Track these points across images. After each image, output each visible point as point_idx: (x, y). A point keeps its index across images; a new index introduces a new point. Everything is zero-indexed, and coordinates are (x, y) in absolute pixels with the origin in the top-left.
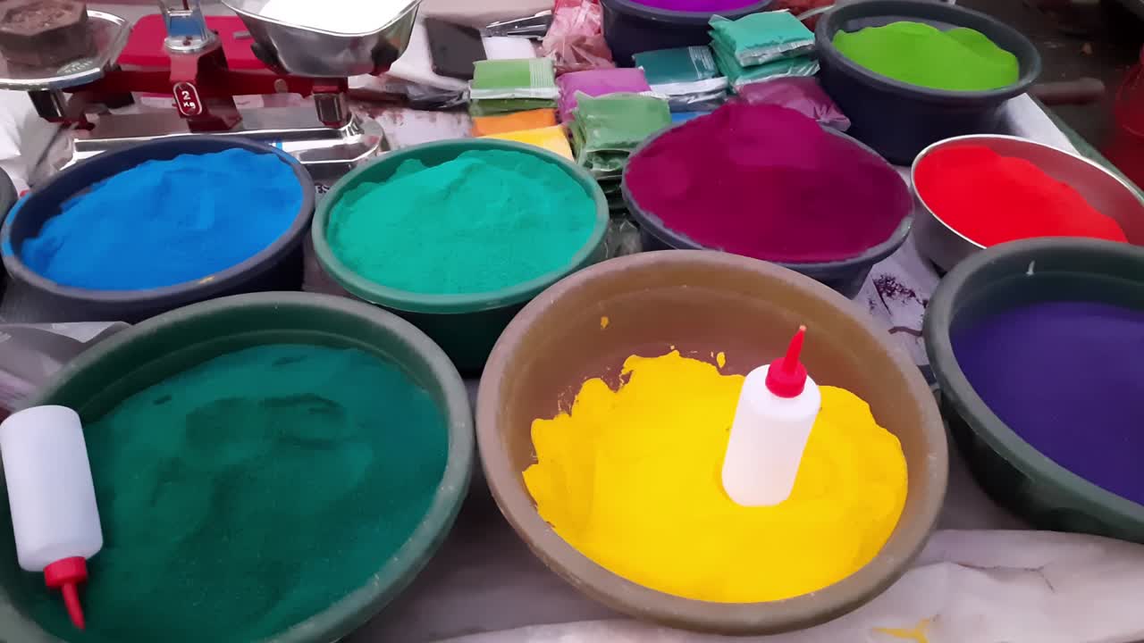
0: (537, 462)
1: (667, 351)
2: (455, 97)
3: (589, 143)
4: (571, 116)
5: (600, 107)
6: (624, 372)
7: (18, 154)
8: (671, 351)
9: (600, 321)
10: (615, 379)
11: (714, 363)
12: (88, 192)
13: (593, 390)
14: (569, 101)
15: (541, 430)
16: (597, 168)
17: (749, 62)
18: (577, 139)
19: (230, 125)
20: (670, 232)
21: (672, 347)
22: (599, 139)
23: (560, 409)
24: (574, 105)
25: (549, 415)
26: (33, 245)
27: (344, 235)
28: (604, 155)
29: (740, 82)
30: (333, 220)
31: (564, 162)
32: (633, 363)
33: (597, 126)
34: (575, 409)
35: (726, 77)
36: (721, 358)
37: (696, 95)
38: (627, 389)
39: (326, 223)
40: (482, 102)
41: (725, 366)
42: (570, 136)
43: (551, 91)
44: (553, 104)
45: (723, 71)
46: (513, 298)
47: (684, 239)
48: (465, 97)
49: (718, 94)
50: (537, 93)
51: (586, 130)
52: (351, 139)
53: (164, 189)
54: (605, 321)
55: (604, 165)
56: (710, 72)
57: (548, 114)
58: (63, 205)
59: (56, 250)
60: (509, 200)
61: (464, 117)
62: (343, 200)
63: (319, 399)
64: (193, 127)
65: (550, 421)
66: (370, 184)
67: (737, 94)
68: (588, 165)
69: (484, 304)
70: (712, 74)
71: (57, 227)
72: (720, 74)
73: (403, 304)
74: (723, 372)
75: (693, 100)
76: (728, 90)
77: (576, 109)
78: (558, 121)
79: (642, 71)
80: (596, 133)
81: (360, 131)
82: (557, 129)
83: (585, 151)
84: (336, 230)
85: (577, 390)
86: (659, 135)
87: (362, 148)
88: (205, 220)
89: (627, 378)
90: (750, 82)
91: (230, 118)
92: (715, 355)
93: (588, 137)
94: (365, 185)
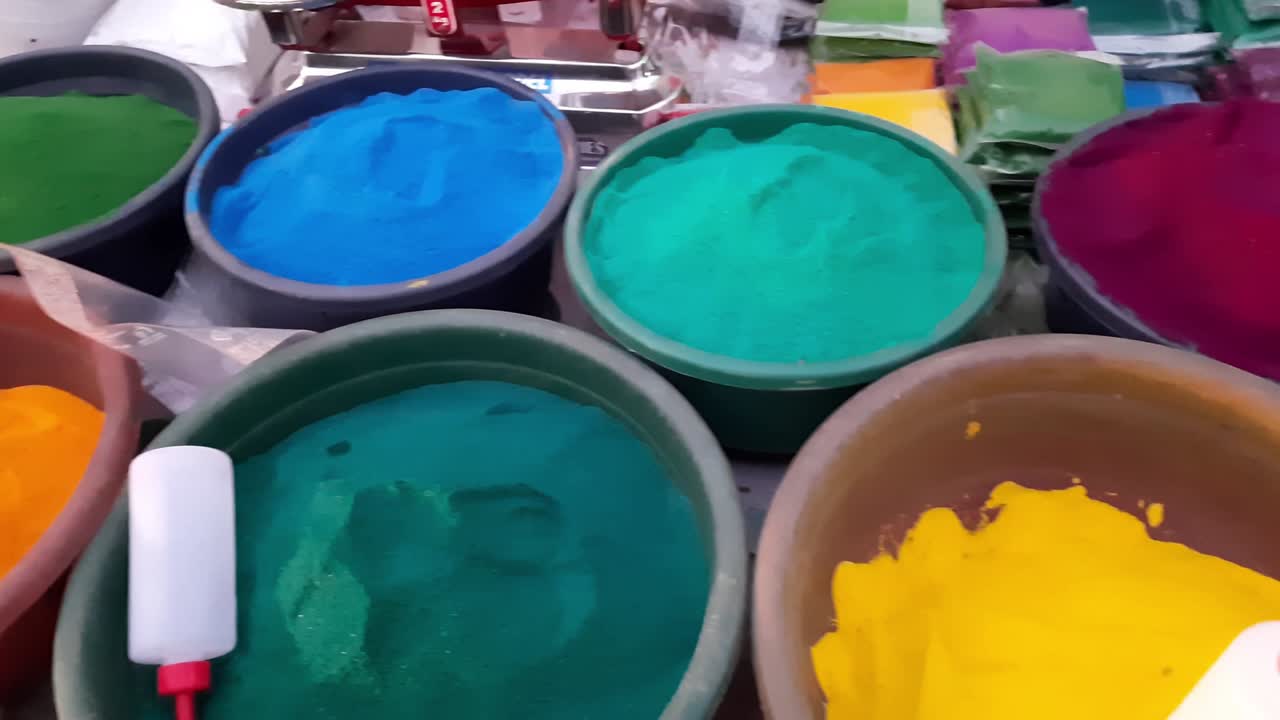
0: (834, 629)
1: (1065, 484)
2: (793, 26)
3: (987, 127)
4: (962, 79)
5: (1013, 71)
6: (990, 505)
7: (244, 60)
8: (1073, 485)
9: (965, 427)
10: (974, 514)
11: (1142, 516)
12: (306, 127)
13: (938, 526)
14: (961, 55)
15: (849, 578)
16: (992, 166)
17: (1265, 15)
18: (967, 117)
19: (489, 49)
20: (1105, 302)
21: (1076, 480)
22: (1003, 122)
23: (882, 549)
24: (971, 62)
25: (862, 556)
26: (227, 196)
27: (609, 237)
28: (1007, 149)
29: (1244, 45)
30: (596, 212)
31: (942, 157)
32: (1006, 494)
33: (1003, 100)
34: (905, 550)
35: (1217, 34)
36: (1156, 514)
37: (1161, 56)
38: (991, 532)
39: (587, 215)
40: (832, 41)
41: (1163, 525)
42: (955, 107)
43: (935, 33)
44: (935, 53)
45: (1214, 22)
46: (843, 377)
47: (1128, 316)
48: (807, 29)
49: (1200, 59)
50: (915, 35)
51: (984, 106)
52: (643, 83)
53: (384, 146)
54: (974, 428)
55: (1004, 162)
56: (1192, 22)
57: (924, 67)
58: (272, 144)
59: (252, 207)
60: (852, 219)
61: (801, 56)
62: (614, 183)
63: (536, 494)
64: (446, 48)
65: (865, 565)
66: (657, 160)
67: (1232, 62)
68: (977, 159)
69: (791, 381)
70: (1196, 26)
71: (260, 175)
72: (1206, 28)
73: (674, 361)
74: (1155, 534)
75: (1155, 64)
76: (1217, 54)
77: (972, 69)
78: (939, 81)
79: (1082, 15)
80: (1001, 113)
81: (657, 71)
82: (936, 95)
83: (977, 139)
84: (599, 228)
85: (912, 520)
86: (1104, 128)
87: (654, 96)
88: (431, 194)
89: (993, 515)
90: (1259, 45)
91: (494, 39)
92: (1147, 505)
93: (987, 118)
94: (648, 161)
